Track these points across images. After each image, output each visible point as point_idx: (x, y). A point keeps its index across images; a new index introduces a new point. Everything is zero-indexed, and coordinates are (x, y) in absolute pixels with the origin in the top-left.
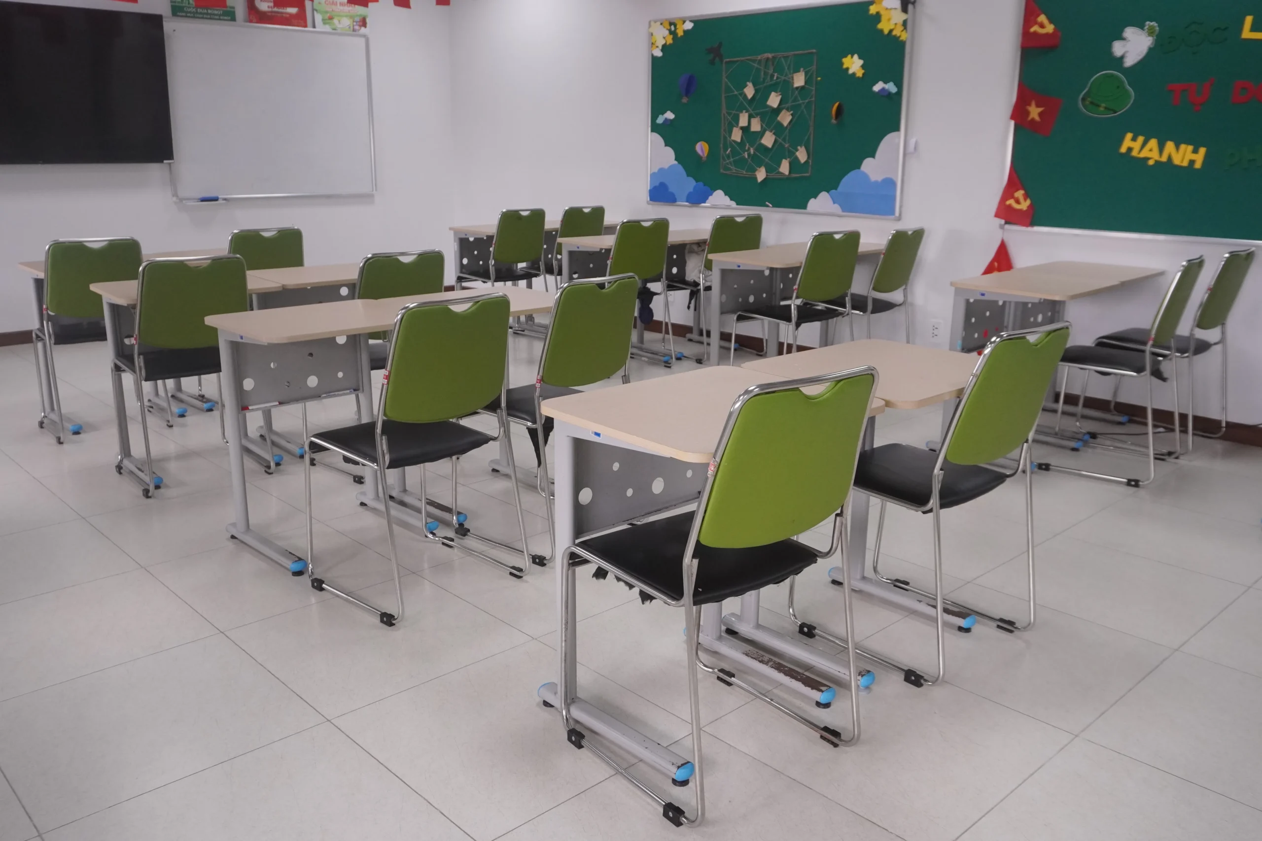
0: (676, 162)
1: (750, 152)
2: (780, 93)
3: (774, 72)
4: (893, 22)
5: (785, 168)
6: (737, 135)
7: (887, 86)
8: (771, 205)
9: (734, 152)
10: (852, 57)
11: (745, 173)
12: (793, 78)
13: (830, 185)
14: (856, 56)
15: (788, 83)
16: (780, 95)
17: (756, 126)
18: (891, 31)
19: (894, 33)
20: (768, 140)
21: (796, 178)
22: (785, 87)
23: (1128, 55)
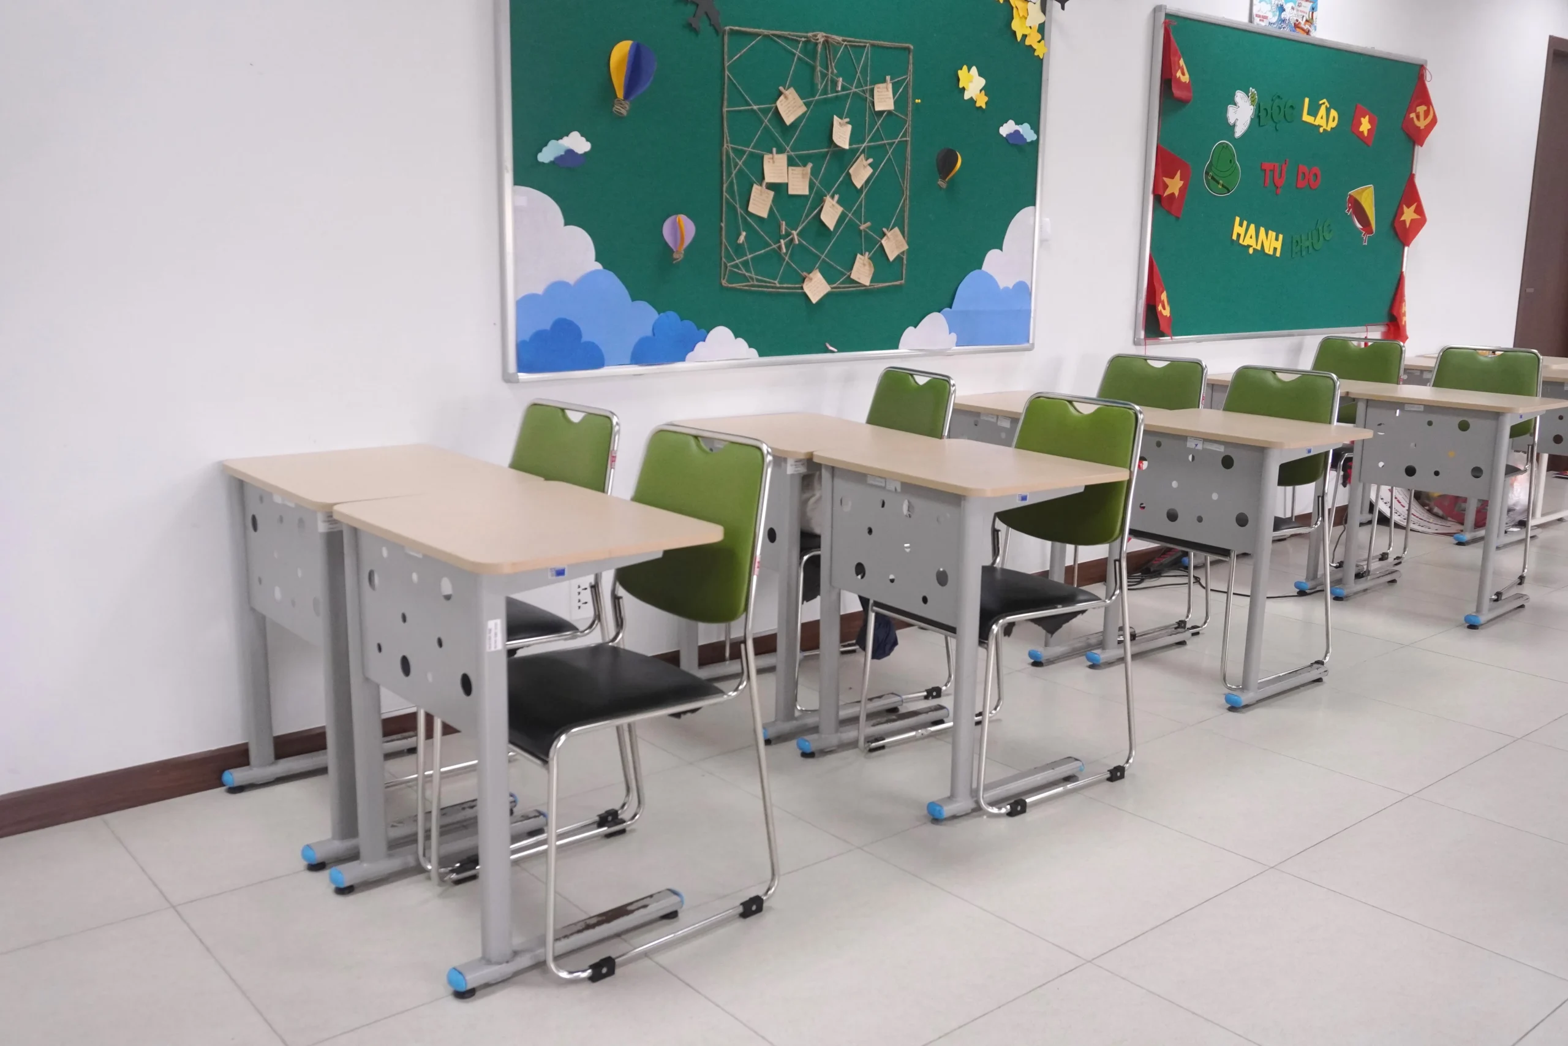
0: (598, 266)
1: (792, 240)
2: (847, 120)
3: (839, 75)
4: (1029, 23)
5: (862, 272)
6: (760, 203)
7: (1018, 128)
8: (836, 350)
9: (755, 240)
10: (969, 70)
11: (778, 285)
12: (872, 91)
13: (944, 301)
14: (974, 69)
15: (865, 100)
16: (848, 123)
17: (799, 183)
18: (1025, 36)
19: (1027, 42)
20: (831, 213)
21: (880, 290)
22: (857, 110)
23: (1238, 123)
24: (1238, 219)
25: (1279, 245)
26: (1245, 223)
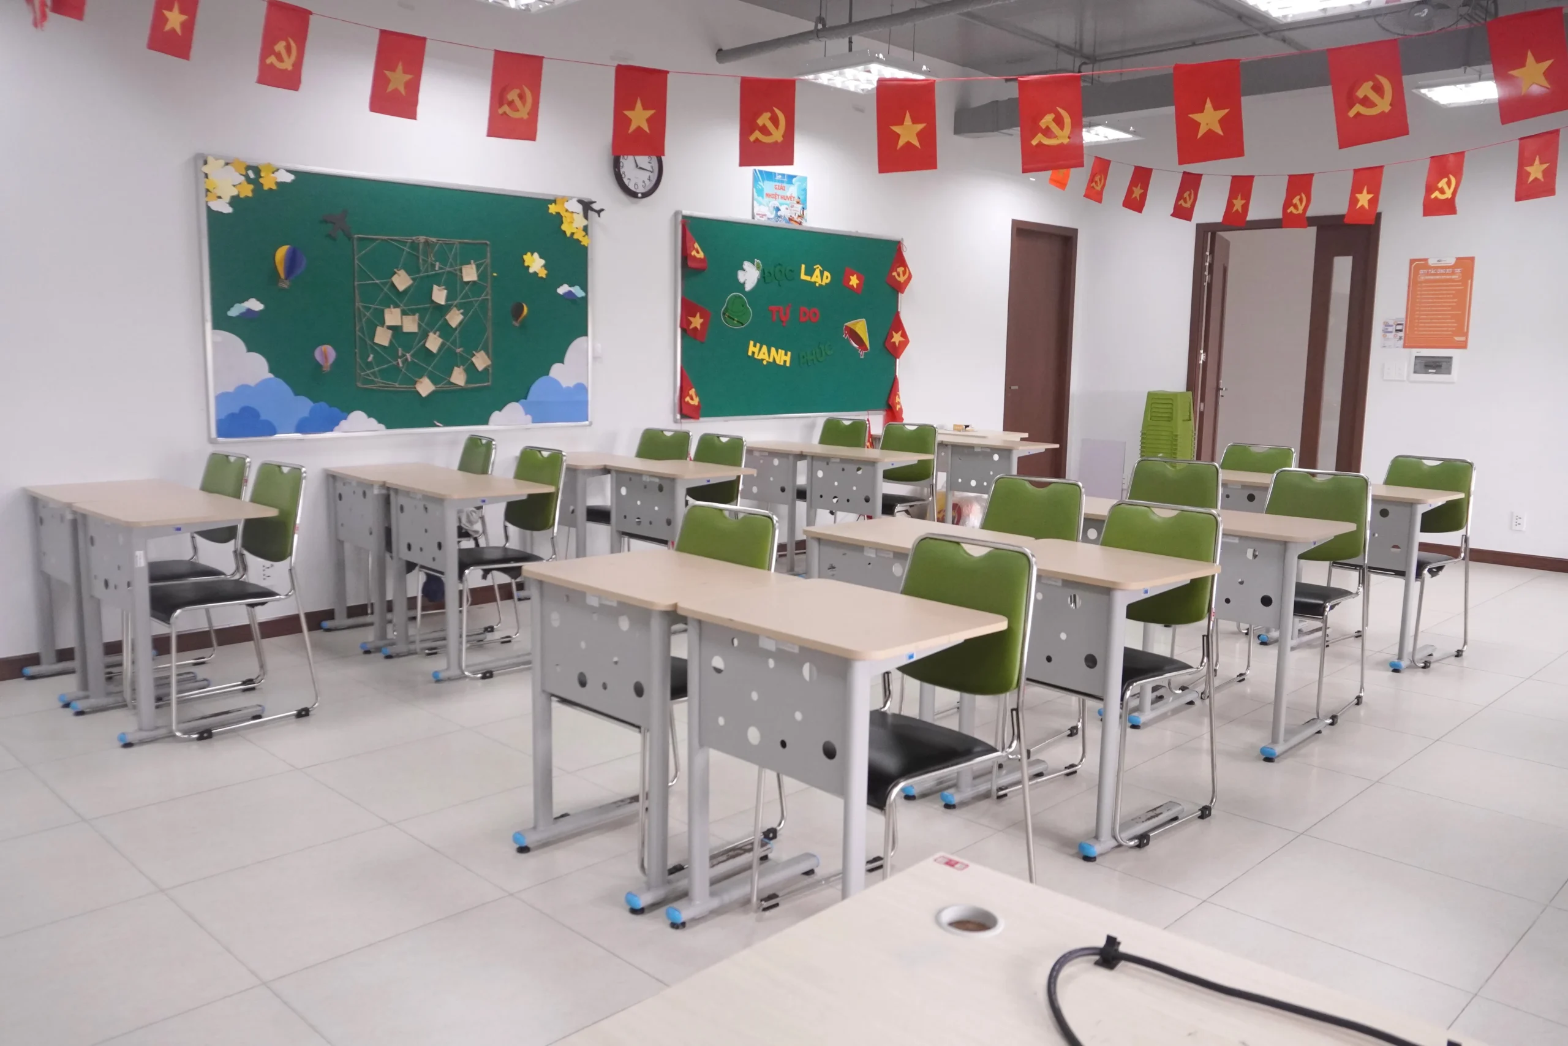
0: (271, 376)
1: (407, 359)
2: (444, 287)
3: (436, 261)
4: (575, 225)
5: (459, 377)
6: (383, 337)
7: (572, 289)
8: (442, 425)
9: (380, 360)
10: (532, 255)
11: (397, 386)
12: (461, 270)
13: (520, 394)
14: (536, 255)
15: (456, 275)
16: (444, 289)
17: (410, 325)
18: (573, 234)
19: (575, 237)
20: (434, 343)
21: (473, 389)
22: (453, 283)
23: (747, 282)
24: (752, 343)
25: (788, 358)
26: (758, 345)
